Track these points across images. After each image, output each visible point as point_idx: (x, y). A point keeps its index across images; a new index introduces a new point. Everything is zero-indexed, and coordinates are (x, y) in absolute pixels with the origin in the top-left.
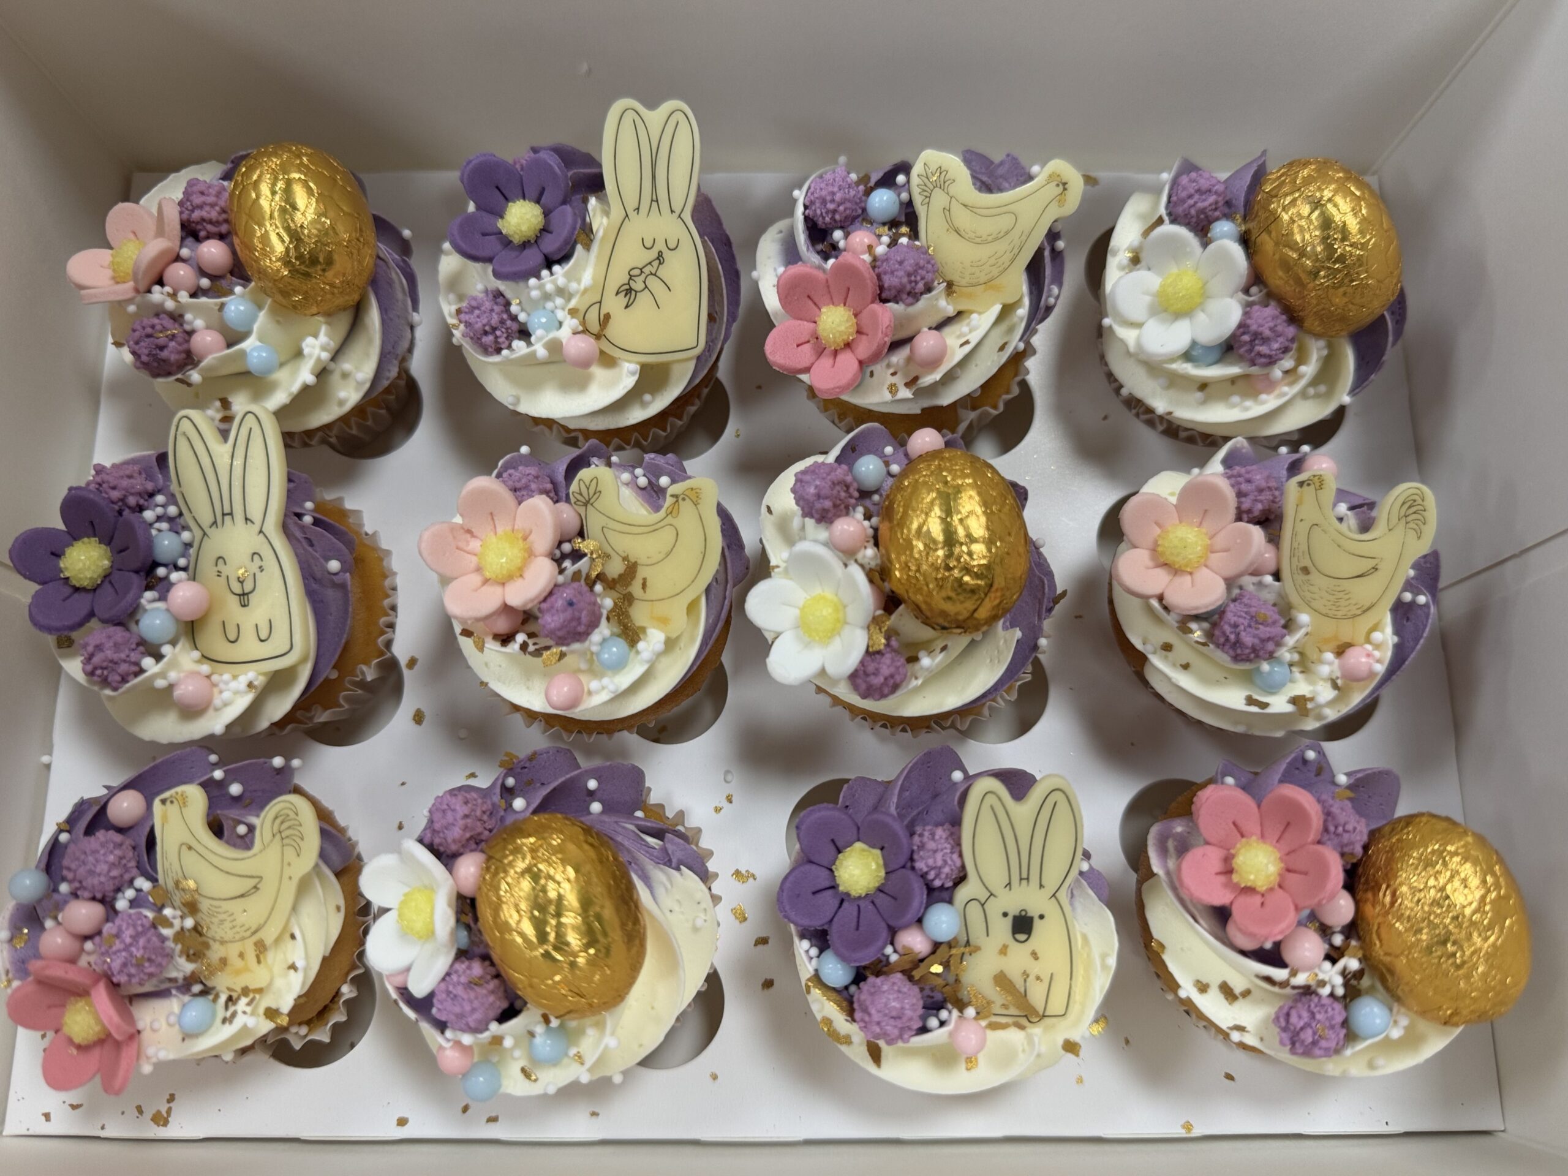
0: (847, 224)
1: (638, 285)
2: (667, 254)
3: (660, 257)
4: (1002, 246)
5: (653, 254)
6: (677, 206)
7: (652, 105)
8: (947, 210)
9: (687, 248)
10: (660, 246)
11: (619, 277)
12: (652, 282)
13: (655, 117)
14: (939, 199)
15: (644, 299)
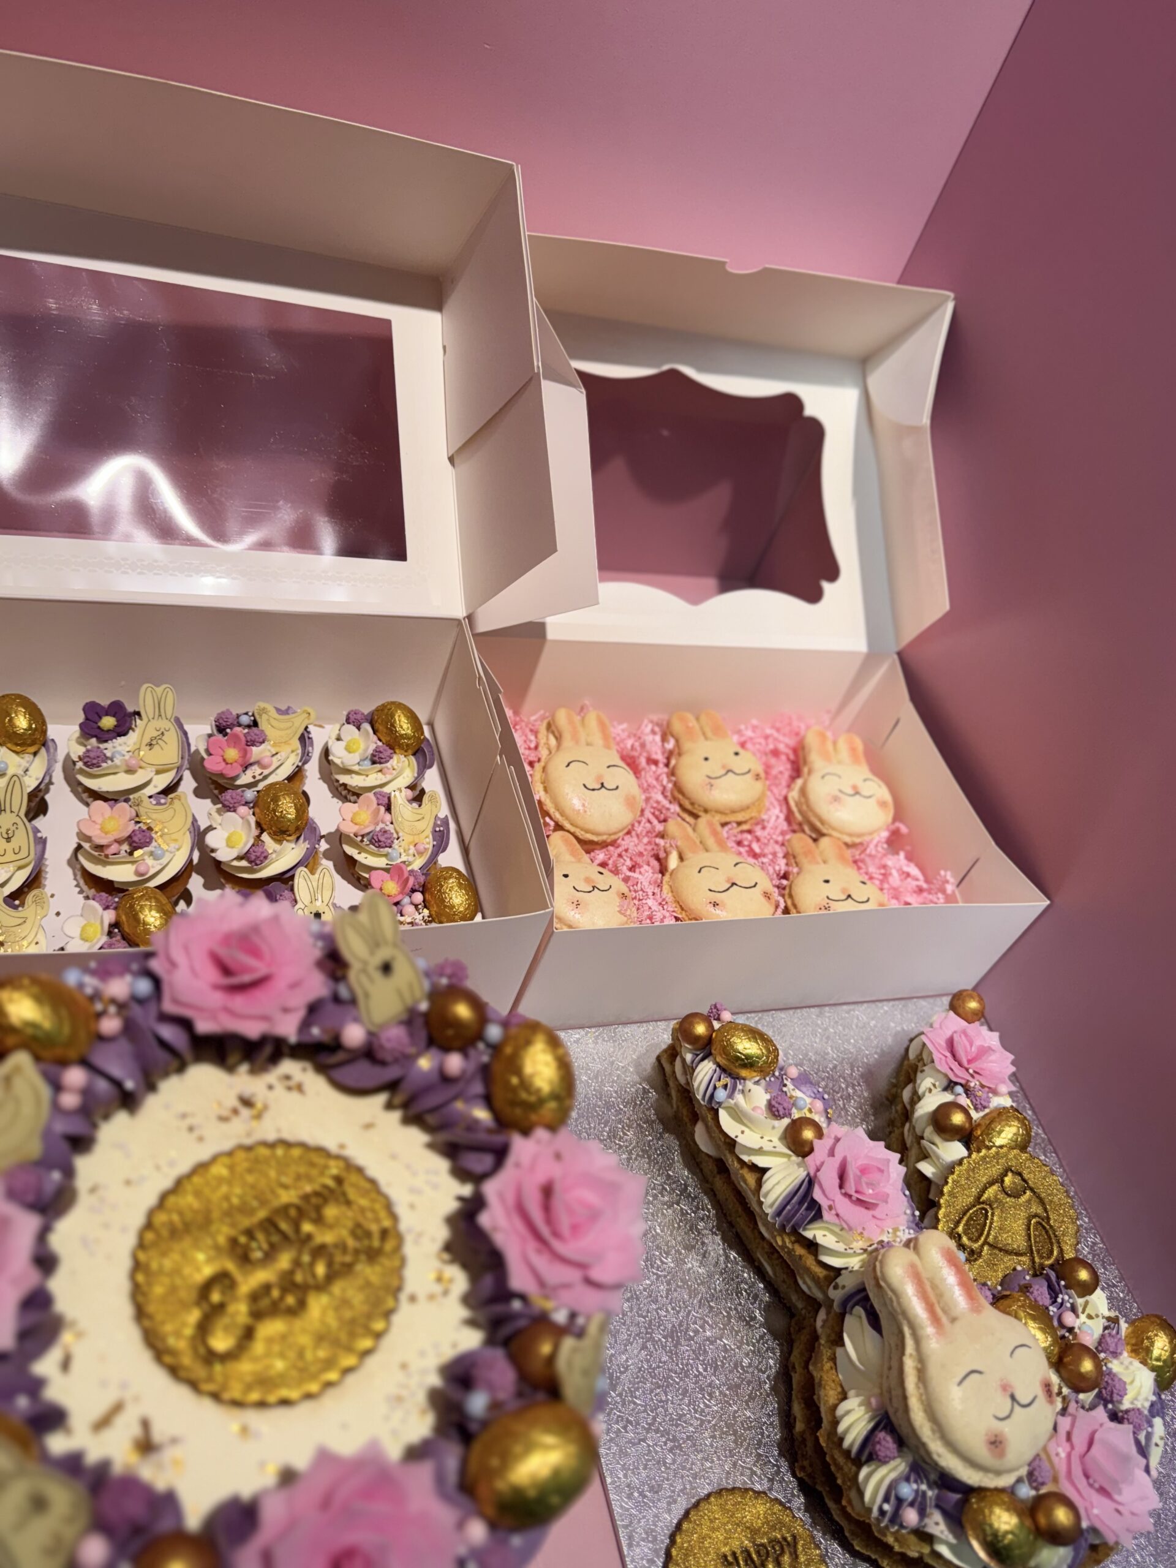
0: (231, 726)
1: (154, 742)
2: (165, 733)
3: (163, 734)
4: (289, 731)
5: (159, 733)
6: (169, 717)
7: (158, 686)
8: (268, 720)
9: (173, 729)
10: (162, 730)
11: (147, 740)
12: (160, 741)
13: (159, 690)
14: (264, 717)
15: (156, 748)
